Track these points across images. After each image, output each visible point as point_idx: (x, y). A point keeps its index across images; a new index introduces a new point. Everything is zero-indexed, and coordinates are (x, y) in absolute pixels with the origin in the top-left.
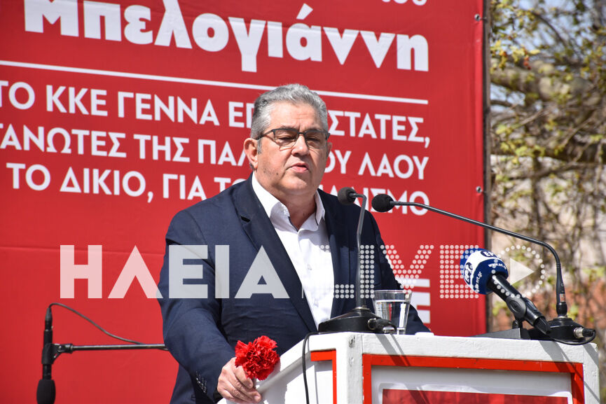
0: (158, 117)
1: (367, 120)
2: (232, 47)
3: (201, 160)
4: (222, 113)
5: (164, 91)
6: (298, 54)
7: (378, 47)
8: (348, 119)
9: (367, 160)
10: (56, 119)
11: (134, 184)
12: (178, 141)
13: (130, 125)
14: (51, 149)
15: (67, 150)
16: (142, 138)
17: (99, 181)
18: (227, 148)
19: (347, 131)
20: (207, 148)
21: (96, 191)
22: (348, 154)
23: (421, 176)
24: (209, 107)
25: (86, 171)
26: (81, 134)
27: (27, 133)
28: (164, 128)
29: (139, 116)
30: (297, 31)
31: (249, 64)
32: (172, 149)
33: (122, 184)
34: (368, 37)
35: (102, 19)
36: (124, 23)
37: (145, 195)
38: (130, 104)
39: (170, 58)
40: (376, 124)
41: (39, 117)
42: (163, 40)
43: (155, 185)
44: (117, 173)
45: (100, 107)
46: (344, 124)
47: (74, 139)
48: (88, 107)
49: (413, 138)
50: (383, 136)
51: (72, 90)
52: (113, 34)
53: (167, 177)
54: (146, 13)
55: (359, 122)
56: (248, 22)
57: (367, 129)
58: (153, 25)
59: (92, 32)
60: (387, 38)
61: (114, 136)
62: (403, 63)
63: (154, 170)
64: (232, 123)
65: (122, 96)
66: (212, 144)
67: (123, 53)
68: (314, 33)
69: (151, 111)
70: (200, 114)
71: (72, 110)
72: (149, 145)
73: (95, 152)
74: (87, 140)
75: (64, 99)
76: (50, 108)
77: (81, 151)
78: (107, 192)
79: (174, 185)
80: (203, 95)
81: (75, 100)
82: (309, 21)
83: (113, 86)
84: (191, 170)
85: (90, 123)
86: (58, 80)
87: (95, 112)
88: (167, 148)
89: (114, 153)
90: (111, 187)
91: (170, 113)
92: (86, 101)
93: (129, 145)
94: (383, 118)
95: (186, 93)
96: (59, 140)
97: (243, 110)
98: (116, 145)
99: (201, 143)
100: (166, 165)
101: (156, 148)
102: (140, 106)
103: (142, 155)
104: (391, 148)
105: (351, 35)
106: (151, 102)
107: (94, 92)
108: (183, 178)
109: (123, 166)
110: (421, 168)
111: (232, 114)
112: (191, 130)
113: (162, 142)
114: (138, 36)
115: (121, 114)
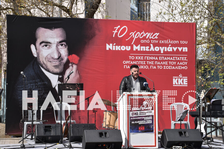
0: (150, 59)
1: (178, 58)
2: (160, 50)
3: (155, 64)
4: (158, 58)
5: (151, 56)
6: (169, 50)
7: (180, 49)
8: (176, 58)
9: (178, 63)
10: (137, 60)
11: (147, 67)
12: (152, 62)
13: (146, 60)
14: (136, 64)
15: (138, 64)
16: (148, 62)
17: (142, 67)
18: (159, 62)
19: (176, 59)
20: (156, 63)
21: (142, 68)
22: (176, 62)
23: (186, 64)
24: (157, 58)
25: (141, 66)
26: (140, 62)
27: (133, 62)
28: (151, 60)
29: (147, 59)
30: (169, 48)
31: (162, 52)
32: (152, 63)
33: (145, 67)
34: (179, 48)
35: (143, 48)
36: (146, 49)
37: (148, 68)
38: (146, 58)
39: (152, 52)
40: (180, 58)
41: (135, 60)
42: (151, 50)
43: (149, 67)
44: (144, 66)
45: (142, 58)
46: (175, 58)
47: (139, 62)
48: (141, 59)
49: (185, 60)
50: (181, 60)
51: (139, 57)
52: (144, 50)
53: (151, 66)
54: (149, 47)
55: (177, 58)
56: (162, 47)
57: (178, 59)
58: (149, 49)
59: (142, 50)
60: (181, 48)
61: (144, 62)
62: (184, 51)
63: (149, 65)
64: (160, 59)
65: (145, 57)
66: (157, 62)
67: (146, 52)
68: (171, 48)
69: (149, 59)
70: (155, 58)
71: (139, 59)
72: (149, 62)
73: (142, 64)
74: (141, 62)
75: (138, 58)
76: (136, 59)
77: (140, 64)
78: (143, 68)
79: (152, 67)
80: (156, 56)
81: (139, 58)
82: (170, 47)
83: (144, 56)
84: (154, 65)
85: (141, 60)
86: (137, 56)
87: (142, 59)
88: (151, 63)
89: (144, 64)
90: (144, 68)
91: (151, 59)
92: (141, 58)
93: (146, 63)
94: (181, 58)
95: (153, 56)
96: (137, 63)
97: (161, 58)
98: (144, 63)
99: (155, 62)
100: (151, 65)
101: (150, 63)
102: (147, 58)
103: (148, 64)
104: (182, 61)
105: (176, 48)
106: (149, 57)
107: (142, 57)
108: (153, 66)
109: (145, 65)
110: (186, 63)
111: (160, 58)
112: (154, 60)
113: (150, 62)
114: (147, 50)
115: (145, 59)
